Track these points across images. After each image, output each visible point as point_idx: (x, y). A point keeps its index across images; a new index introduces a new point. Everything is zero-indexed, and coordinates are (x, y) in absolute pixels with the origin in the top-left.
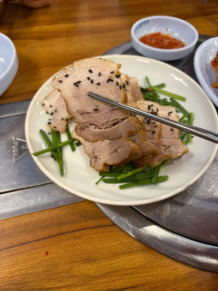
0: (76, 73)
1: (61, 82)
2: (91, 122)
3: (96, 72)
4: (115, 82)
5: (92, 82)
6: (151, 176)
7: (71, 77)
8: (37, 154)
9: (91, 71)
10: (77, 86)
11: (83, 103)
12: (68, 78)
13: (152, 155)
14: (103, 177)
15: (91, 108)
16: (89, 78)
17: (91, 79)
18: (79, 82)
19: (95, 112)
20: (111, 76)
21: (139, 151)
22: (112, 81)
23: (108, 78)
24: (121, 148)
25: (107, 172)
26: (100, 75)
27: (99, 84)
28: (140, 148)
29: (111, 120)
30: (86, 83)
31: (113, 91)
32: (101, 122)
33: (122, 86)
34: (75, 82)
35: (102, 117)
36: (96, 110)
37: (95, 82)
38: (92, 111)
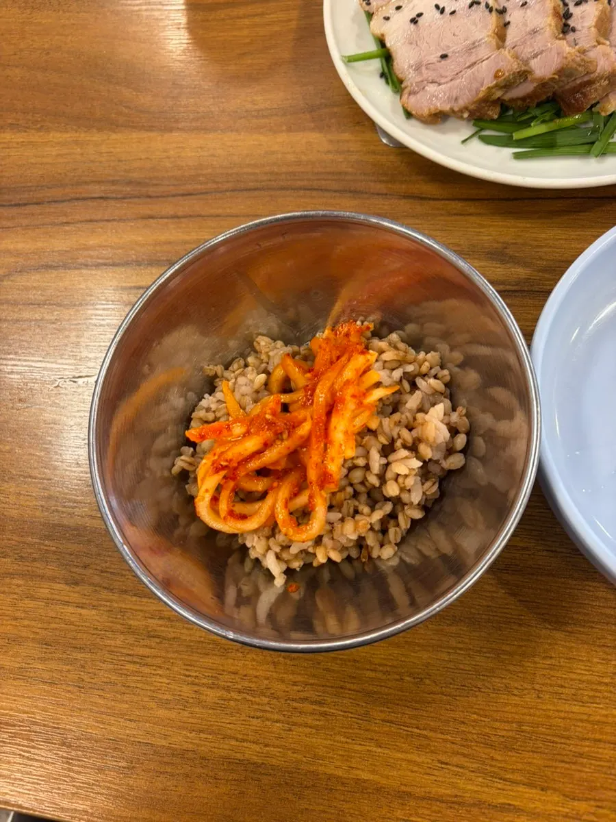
1: (387, 19)
2: (430, 79)
4: (483, 5)
5: (442, 11)
6: (593, 138)
7: (406, 9)
8: (350, 60)
10: (416, 23)
11: (423, 49)
12: (400, 11)
13: (607, 82)
14: (482, 129)
15: (435, 55)
16: (437, 7)
17: (441, 7)
18: (420, 15)
19: (443, 59)
21: (580, 65)
22: (478, 3)
24: (539, 57)
25: (493, 120)
27: (453, 13)
28: (582, 60)
29: (467, 65)
30: (431, 15)
31: (477, 21)
32: (448, 74)
33: (494, 9)
34: (414, 15)
35: (450, 66)
36: (444, 57)
37: (448, 10)
38: (436, 59)
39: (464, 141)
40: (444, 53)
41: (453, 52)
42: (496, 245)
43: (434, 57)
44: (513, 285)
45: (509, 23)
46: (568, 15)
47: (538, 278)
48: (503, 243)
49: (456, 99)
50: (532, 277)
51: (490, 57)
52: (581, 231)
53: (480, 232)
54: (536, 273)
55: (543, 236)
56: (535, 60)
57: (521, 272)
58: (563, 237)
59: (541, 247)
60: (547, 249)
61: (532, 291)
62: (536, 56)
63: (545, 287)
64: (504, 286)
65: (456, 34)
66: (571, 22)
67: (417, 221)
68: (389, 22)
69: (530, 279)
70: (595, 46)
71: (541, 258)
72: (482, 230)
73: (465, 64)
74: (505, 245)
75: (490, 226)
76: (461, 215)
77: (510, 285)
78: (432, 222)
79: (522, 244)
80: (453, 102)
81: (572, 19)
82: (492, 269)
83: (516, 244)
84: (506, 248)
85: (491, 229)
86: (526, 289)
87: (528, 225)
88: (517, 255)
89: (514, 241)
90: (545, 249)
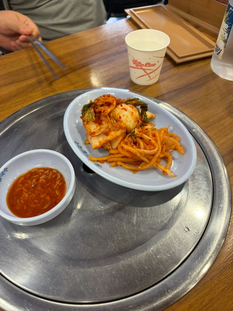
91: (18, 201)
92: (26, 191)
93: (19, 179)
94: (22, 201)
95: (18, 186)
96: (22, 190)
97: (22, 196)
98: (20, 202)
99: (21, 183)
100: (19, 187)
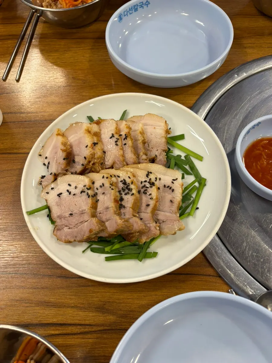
0: (59, 187)
1: (48, 193)
2: (66, 224)
3: (73, 186)
4: (86, 193)
5: (70, 193)
6: (139, 251)
7: (55, 190)
9: (70, 185)
10: (60, 197)
11: (63, 209)
12: (53, 190)
15: (67, 213)
16: (68, 191)
18: (61, 194)
19: (71, 216)
20: (83, 188)
22: (84, 192)
23: (81, 190)
24: (109, 221)
26: (76, 188)
27: (74, 195)
28: (126, 226)
29: (80, 222)
30: (65, 194)
31: (84, 200)
32: (73, 224)
33: (90, 196)
34: (58, 193)
35: (74, 220)
36: (71, 214)
37: (72, 193)
38: (68, 215)
39: (84, 252)
40: (71, 213)
41: (75, 214)
42: (100, 303)
43: (67, 215)
44: (107, 326)
45: (98, 200)
46: (122, 199)
47: (119, 321)
48: (103, 302)
49: (76, 237)
50: (117, 321)
51: (88, 221)
52: (139, 294)
53: (93, 296)
54: (118, 319)
55: (122, 297)
56: (107, 222)
57: (111, 318)
58: (131, 298)
59: (121, 303)
60: (123, 305)
61: (116, 329)
62: (107, 221)
63: (122, 327)
64: (103, 327)
65: (76, 204)
66: (123, 203)
67: (64, 291)
68: (48, 194)
69: (116, 322)
70: (132, 217)
71: (121, 310)
72: (94, 295)
73: (79, 221)
74: (104, 303)
75: (98, 292)
76: (84, 286)
77: (106, 326)
78: (71, 291)
79: (112, 302)
80: (75, 237)
81: (124, 201)
82: (98, 317)
83: (109, 302)
84: (105, 305)
85: (98, 294)
86: (114, 328)
87: (115, 291)
88: (110, 308)
89: (108, 301)
90: (122, 305)
91: (254, 164)
92: (265, 157)
93: (261, 140)
94: (259, 167)
95: (258, 148)
96: (261, 154)
97: (259, 161)
98: (256, 166)
99: (263, 147)
100: (259, 150)
